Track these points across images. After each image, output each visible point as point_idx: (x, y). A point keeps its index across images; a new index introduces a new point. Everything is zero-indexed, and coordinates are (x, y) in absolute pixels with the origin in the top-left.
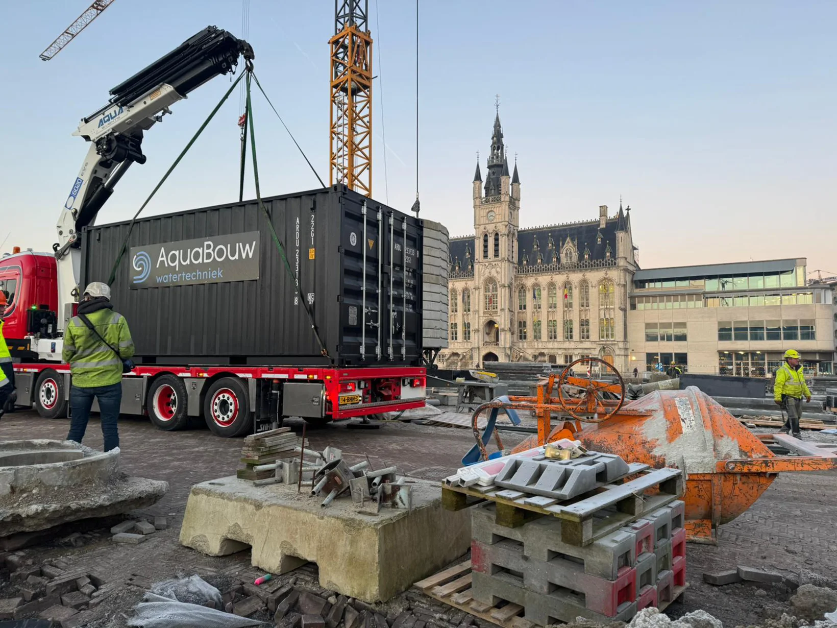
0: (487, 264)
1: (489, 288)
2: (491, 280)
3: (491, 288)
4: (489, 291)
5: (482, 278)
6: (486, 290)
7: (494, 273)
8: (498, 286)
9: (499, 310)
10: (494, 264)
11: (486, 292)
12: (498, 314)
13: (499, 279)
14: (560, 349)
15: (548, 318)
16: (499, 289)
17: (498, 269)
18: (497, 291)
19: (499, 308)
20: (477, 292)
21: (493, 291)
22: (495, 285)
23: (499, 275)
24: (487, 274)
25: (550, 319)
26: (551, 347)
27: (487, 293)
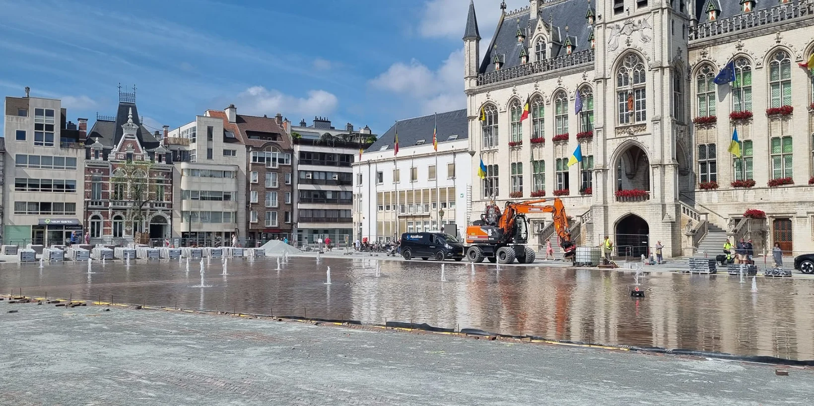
0: (621, 24)
1: (626, 78)
2: (631, 57)
3: (631, 75)
4: (626, 83)
5: (612, 57)
6: (622, 80)
7: (636, 41)
8: (646, 69)
9: (648, 121)
10: (636, 20)
11: (620, 84)
12: (647, 132)
13: (650, 55)
14: (801, 203)
15: (770, 133)
16: (648, 75)
17: (647, 32)
18: (643, 80)
19: (649, 116)
20: (601, 85)
21: (636, 82)
22: (640, 67)
23: (649, 44)
24: (623, 46)
25: (774, 135)
26: (780, 199)
27: (623, 88)
